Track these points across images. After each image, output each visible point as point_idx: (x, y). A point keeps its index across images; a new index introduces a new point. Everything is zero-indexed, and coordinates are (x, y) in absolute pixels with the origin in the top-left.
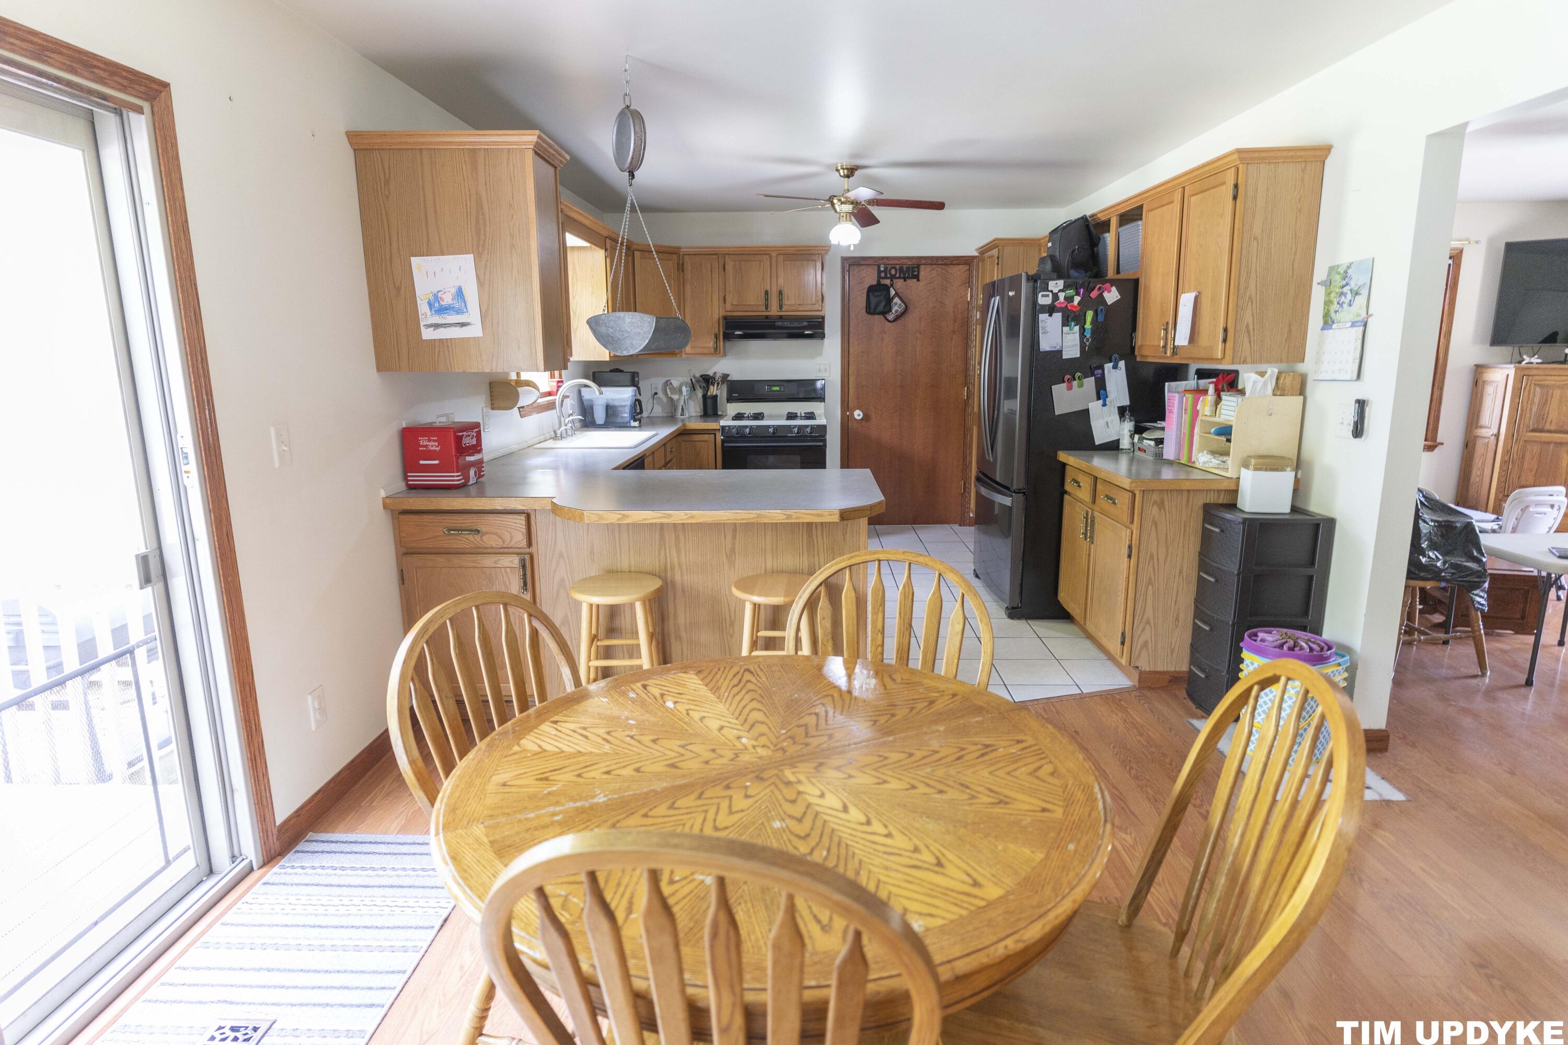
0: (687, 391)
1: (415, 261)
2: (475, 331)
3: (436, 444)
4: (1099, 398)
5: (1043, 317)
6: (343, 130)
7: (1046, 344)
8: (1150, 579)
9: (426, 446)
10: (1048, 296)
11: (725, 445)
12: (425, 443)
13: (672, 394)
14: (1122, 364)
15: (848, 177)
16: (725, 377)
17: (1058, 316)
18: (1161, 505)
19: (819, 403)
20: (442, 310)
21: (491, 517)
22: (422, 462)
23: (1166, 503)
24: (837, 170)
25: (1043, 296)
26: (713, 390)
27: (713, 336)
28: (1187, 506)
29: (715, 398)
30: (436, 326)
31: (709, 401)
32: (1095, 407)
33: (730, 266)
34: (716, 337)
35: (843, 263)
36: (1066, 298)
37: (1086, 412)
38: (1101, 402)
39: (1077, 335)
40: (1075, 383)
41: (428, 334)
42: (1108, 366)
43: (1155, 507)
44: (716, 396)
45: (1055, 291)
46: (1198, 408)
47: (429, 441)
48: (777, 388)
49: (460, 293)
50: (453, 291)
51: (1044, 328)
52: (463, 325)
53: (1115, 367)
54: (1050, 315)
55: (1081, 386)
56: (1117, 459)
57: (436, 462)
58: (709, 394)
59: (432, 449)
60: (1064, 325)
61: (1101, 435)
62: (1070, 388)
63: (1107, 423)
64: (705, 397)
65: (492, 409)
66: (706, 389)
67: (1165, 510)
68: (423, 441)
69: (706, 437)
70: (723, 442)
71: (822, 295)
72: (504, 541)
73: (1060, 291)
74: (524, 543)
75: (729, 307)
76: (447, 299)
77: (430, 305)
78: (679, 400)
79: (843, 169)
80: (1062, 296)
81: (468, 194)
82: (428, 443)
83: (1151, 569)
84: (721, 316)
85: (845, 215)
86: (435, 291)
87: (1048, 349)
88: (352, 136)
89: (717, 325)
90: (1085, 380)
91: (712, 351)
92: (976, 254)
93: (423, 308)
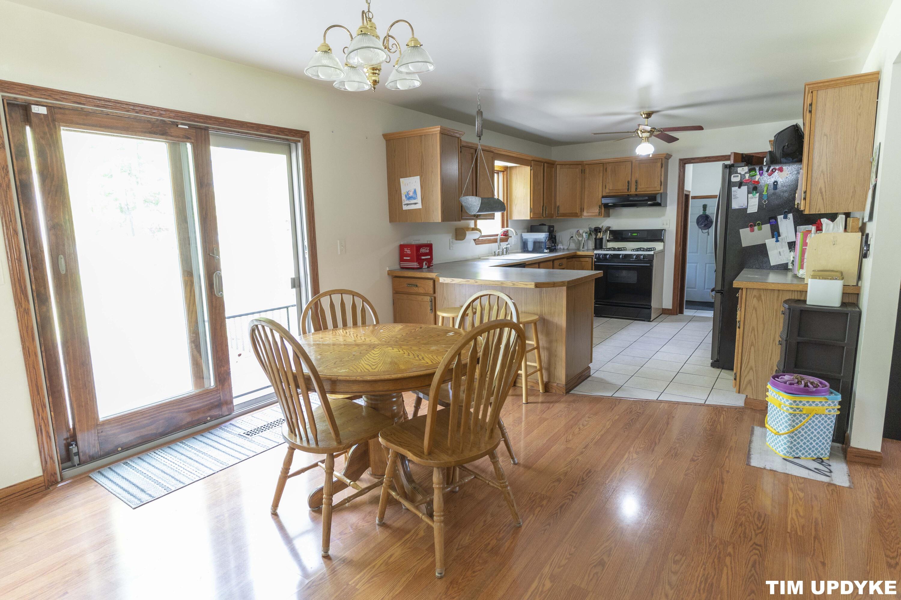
0: (586, 236)
1: (401, 180)
2: (419, 206)
4: (773, 237)
5: (734, 189)
6: (381, 134)
7: (735, 205)
8: (752, 342)
9: (406, 252)
10: (738, 176)
11: (596, 264)
13: (578, 237)
14: (790, 216)
15: (647, 118)
16: (608, 228)
17: (744, 189)
18: (759, 298)
19: (660, 243)
20: (409, 198)
21: (422, 280)
22: (404, 258)
23: (763, 297)
24: (642, 115)
25: (734, 177)
26: (600, 235)
27: (598, 207)
28: (778, 300)
29: (601, 239)
30: (407, 204)
31: (598, 241)
32: (770, 243)
33: (609, 169)
36: (750, 176)
37: (764, 245)
38: (774, 239)
39: (757, 199)
40: (756, 228)
41: (405, 208)
42: (780, 218)
43: (755, 300)
45: (743, 173)
47: (408, 250)
48: (636, 234)
49: (415, 191)
50: (413, 190)
51: (735, 195)
52: (416, 204)
53: (785, 217)
54: (739, 188)
55: (760, 229)
57: (409, 258)
58: (598, 237)
59: (409, 253)
60: (749, 193)
61: (774, 259)
62: (752, 231)
63: (780, 253)
64: (596, 239)
65: (456, 240)
66: (596, 235)
67: (762, 301)
68: (406, 250)
69: (589, 258)
70: (595, 262)
71: (661, 182)
72: (425, 290)
73: (746, 173)
74: (432, 292)
75: (607, 191)
76: (411, 194)
77: (406, 196)
78: (582, 240)
79: (645, 114)
80: (747, 176)
81: (419, 152)
83: (753, 336)
84: (602, 195)
85: (644, 138)
86: (407, 191)
87: (737, 208)
88: (385, 136)
89: (601, 200)
90: (763, 226)
91: (598, 214)
93: (404, 198)
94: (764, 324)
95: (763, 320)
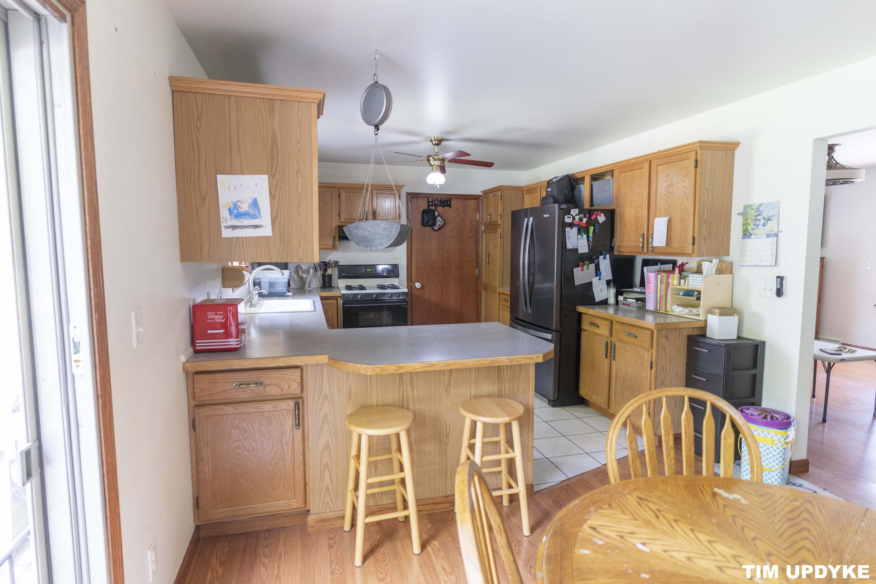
0: (313, 272)
1: (220, 178)
2: (267, 231)
3: (222, 317)
4: (597, 276)
5: (568, 229)
6: (167, 75)
7: (569, 246)
8: (662, 381)
9: (213, 319)
10: (570, 217)
11: (345, 306)
12: (212, 317)
13: (302, 274)
14: (608, 256)
15: (438, 145)
16: (336, 262)
17: (575, 229)
19: (395, 279)
20: (239, 216)
22: (209, 332)
23: (669, 336)
24: (431, 141)
25: (568, 217)
26: (329, 271)
27: (332, 238)
28: (679, 337)
29: (330, 276)
30: (234, 227)
31: (326, 278)
32: (595, 280)
33: (343, 195)
34: (334, 238)
35: (407, 196)
36: (579, 219)
37: (590, 284)
38: (598, 277)
39: (586, 240)
40: (585, 267)
41: (226, 233)
42: (601, 257)
43: (664, 338)
44: (331, 275)
45: (574, 215)
46: (669, 281)
47: (216, 314)
48: (370, 270)
49: (255, 203)
50: (250, 201)
51: (568, 236)
52: (256, 227)
53: (604, 258)
54: (572, 229)
55: (588, 268)
56: (607, 309)
57: (222, 331)
58: (327, 273)
59: (218, 321)
60: (578, 234)
61: (598, 298)
62: (582, 270)
63: (601, 289)
64: (324, 276)
65: (224, 287)
66: (326, 270)
67: (669, 340)
68: (211, 315)
69: (331, 301)
70: (343, 304)
71: (400, 214)
72: (282, 390)
73: (577, 215)
74: (299, 390)
75: (342, 220)
76: (245, 207)
77: (230, 211)
78: (307, 277)
79: (435, 140)
80: (577, 218)
81: (265, 131)
82: (215, 317)
83: (663, 375)
84: (337, 225)
85: (436, 167)
86: (235, 201)
87: (571, 248)
88: (172, 80)
89: (335, 230)
90: (590, 265)
91: (332, 247)
92: (481, 194)
93: (224, 213)
94: (670, 361)
95: (670, 358)
